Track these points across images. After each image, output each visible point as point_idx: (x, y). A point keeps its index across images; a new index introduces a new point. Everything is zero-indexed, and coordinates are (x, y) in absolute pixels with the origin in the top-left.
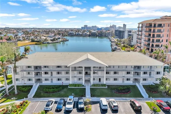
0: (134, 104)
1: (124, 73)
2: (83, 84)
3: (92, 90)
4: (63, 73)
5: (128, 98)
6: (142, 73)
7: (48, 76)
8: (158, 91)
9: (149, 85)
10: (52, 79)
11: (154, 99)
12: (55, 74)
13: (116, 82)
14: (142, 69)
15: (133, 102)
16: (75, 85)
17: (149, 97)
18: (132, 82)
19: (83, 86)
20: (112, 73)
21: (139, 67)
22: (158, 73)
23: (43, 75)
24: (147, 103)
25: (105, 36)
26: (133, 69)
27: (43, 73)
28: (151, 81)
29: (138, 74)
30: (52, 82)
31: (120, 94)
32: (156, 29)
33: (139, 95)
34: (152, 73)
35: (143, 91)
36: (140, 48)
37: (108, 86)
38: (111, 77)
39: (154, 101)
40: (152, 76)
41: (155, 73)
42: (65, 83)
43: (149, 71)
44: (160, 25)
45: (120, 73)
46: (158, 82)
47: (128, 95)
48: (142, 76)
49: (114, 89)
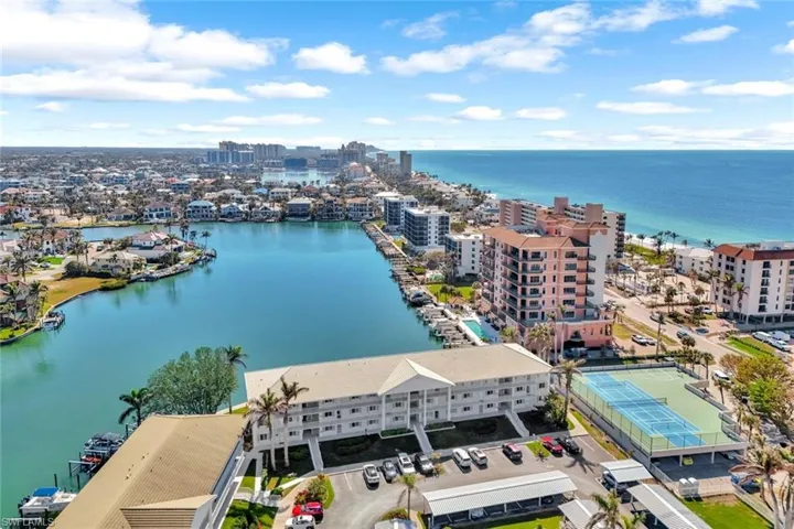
0: (510, 450)
1: (482, 395)
2: (409, 427)
3: (431, 437)
4: (364, 409)
5: (496, 443)
6: (514, 389)
7: (333, 418)
8: (542, 421)
9: (528, 413)
10: (339, 426)
11: (538, 437)
12: (346, 413)
13: (467, 413)
14: (514, 381)
15: (507, 447)
16: (395, 432)
17: (531, 434)
18: (497, 410)
19: (409, 431)
20: (460, 396)
21: (507, 380)
22: (542, 386)
23: (320, 418)
24: (528, 445)
25: (347, 218)
26: (497, 384)
27: (321, 414)
28: (530, 404)
29: (507, 392)
30: (339, 430)
31: (481, 438)
32: (530, 264)
33: (512, 434)
34: (531, 387)
35: (519, 426)
36: (492, 302)
37: (455, 423)
38: (459, 405)
39: (538, 440)
40: (531, 392)
41: (537, 386)
42: (372, 429)
43: (525, 384)
44: (536, 255)
45: (474, 393)
46: (543, 404)
47: (496, 437)
48: (515, 395)
49: (469, 429)
